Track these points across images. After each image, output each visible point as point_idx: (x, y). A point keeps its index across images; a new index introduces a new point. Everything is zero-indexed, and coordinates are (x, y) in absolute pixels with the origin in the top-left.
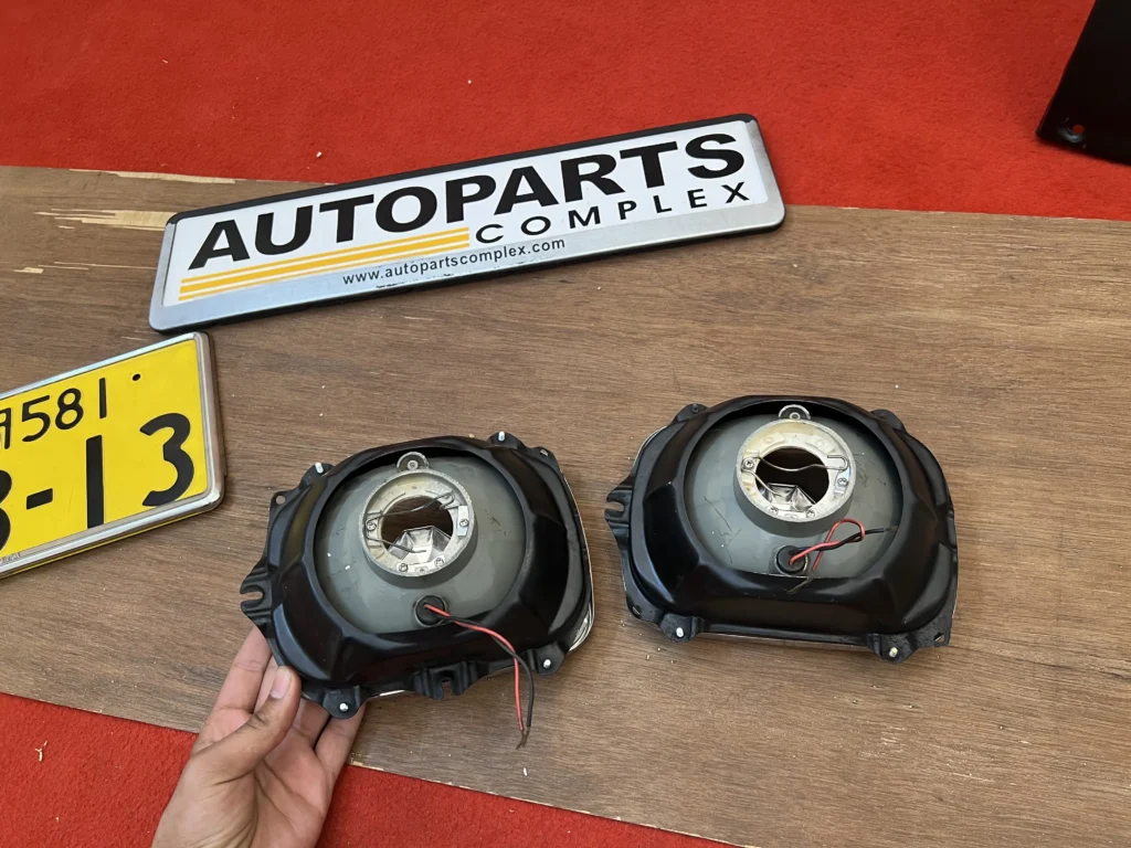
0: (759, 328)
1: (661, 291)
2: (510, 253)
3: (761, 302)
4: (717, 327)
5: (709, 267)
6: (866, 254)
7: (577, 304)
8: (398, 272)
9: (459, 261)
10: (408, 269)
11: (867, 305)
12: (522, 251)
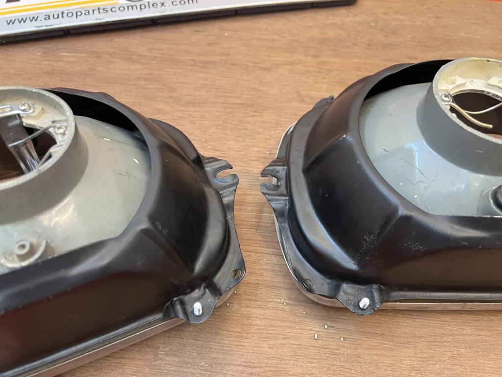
0: (356, 60)
1: (276, 37)
2: (153, 5)
3: (355, 44)
4: (325, 59)
5: (310, 24)
6: (421, 19)
7: (209, 45)
8: (56, 16)
9: (109, 10)
10: (65, 15)
11: (432, 47)
12: (163, 4)
